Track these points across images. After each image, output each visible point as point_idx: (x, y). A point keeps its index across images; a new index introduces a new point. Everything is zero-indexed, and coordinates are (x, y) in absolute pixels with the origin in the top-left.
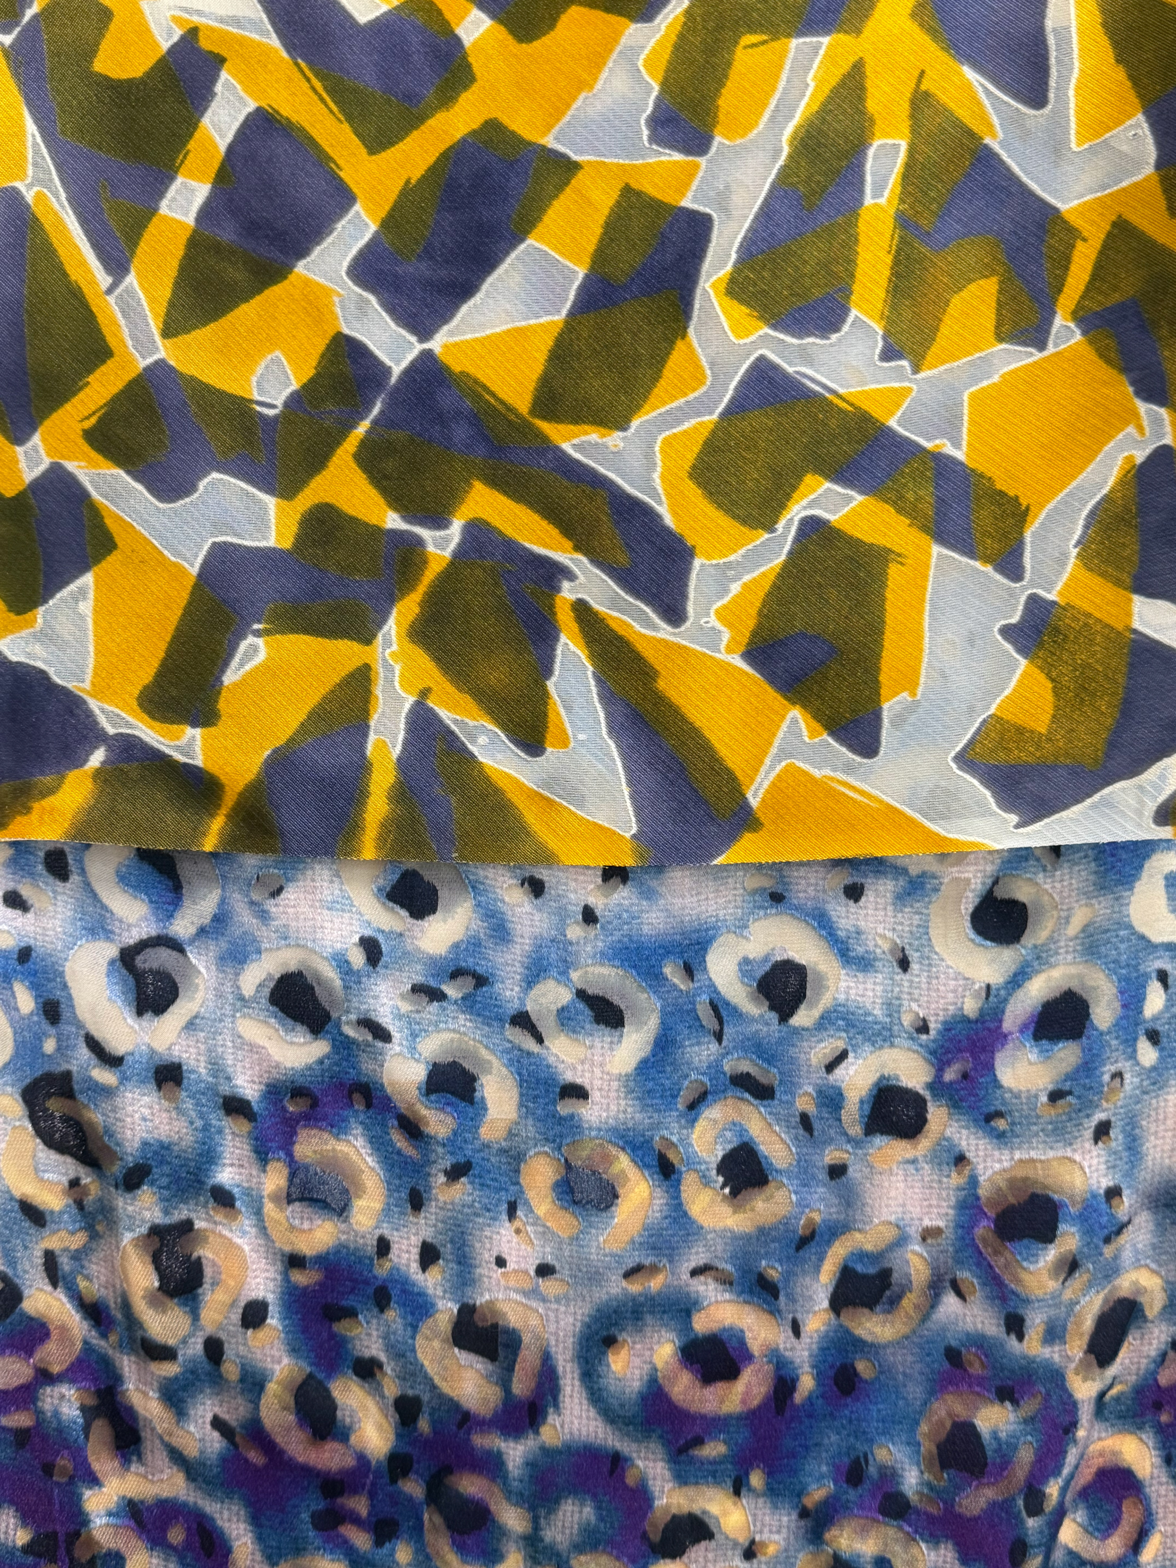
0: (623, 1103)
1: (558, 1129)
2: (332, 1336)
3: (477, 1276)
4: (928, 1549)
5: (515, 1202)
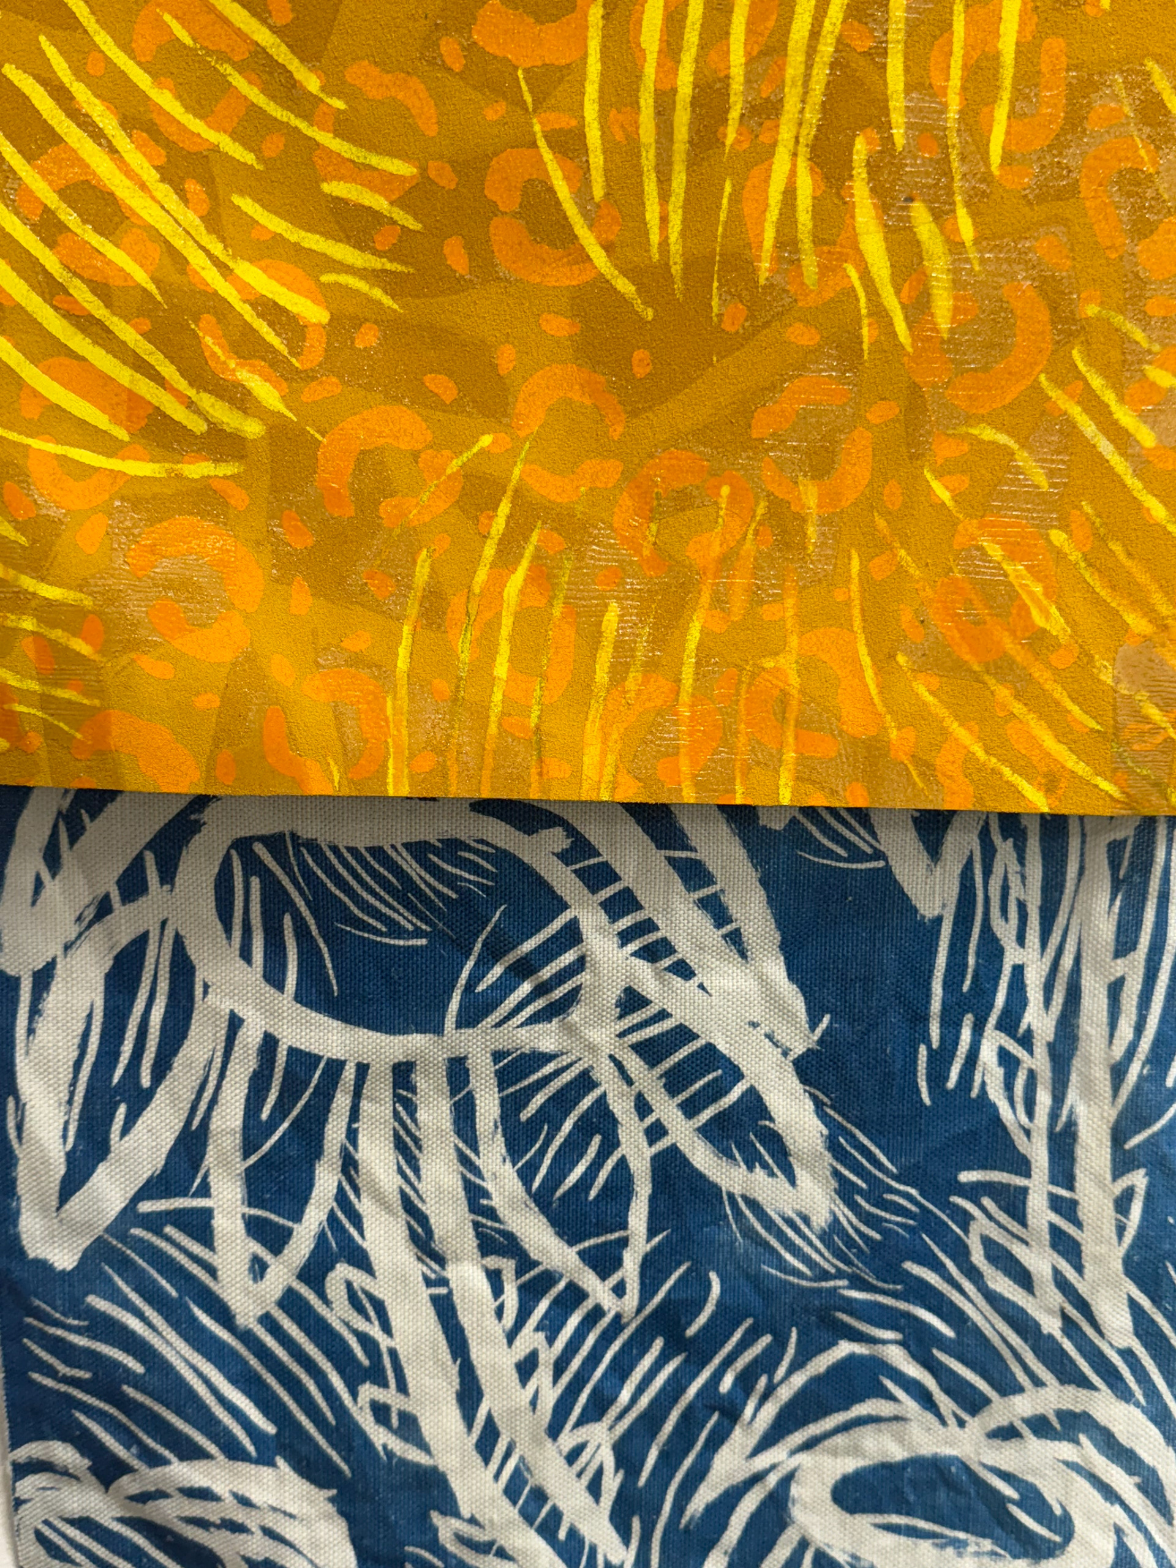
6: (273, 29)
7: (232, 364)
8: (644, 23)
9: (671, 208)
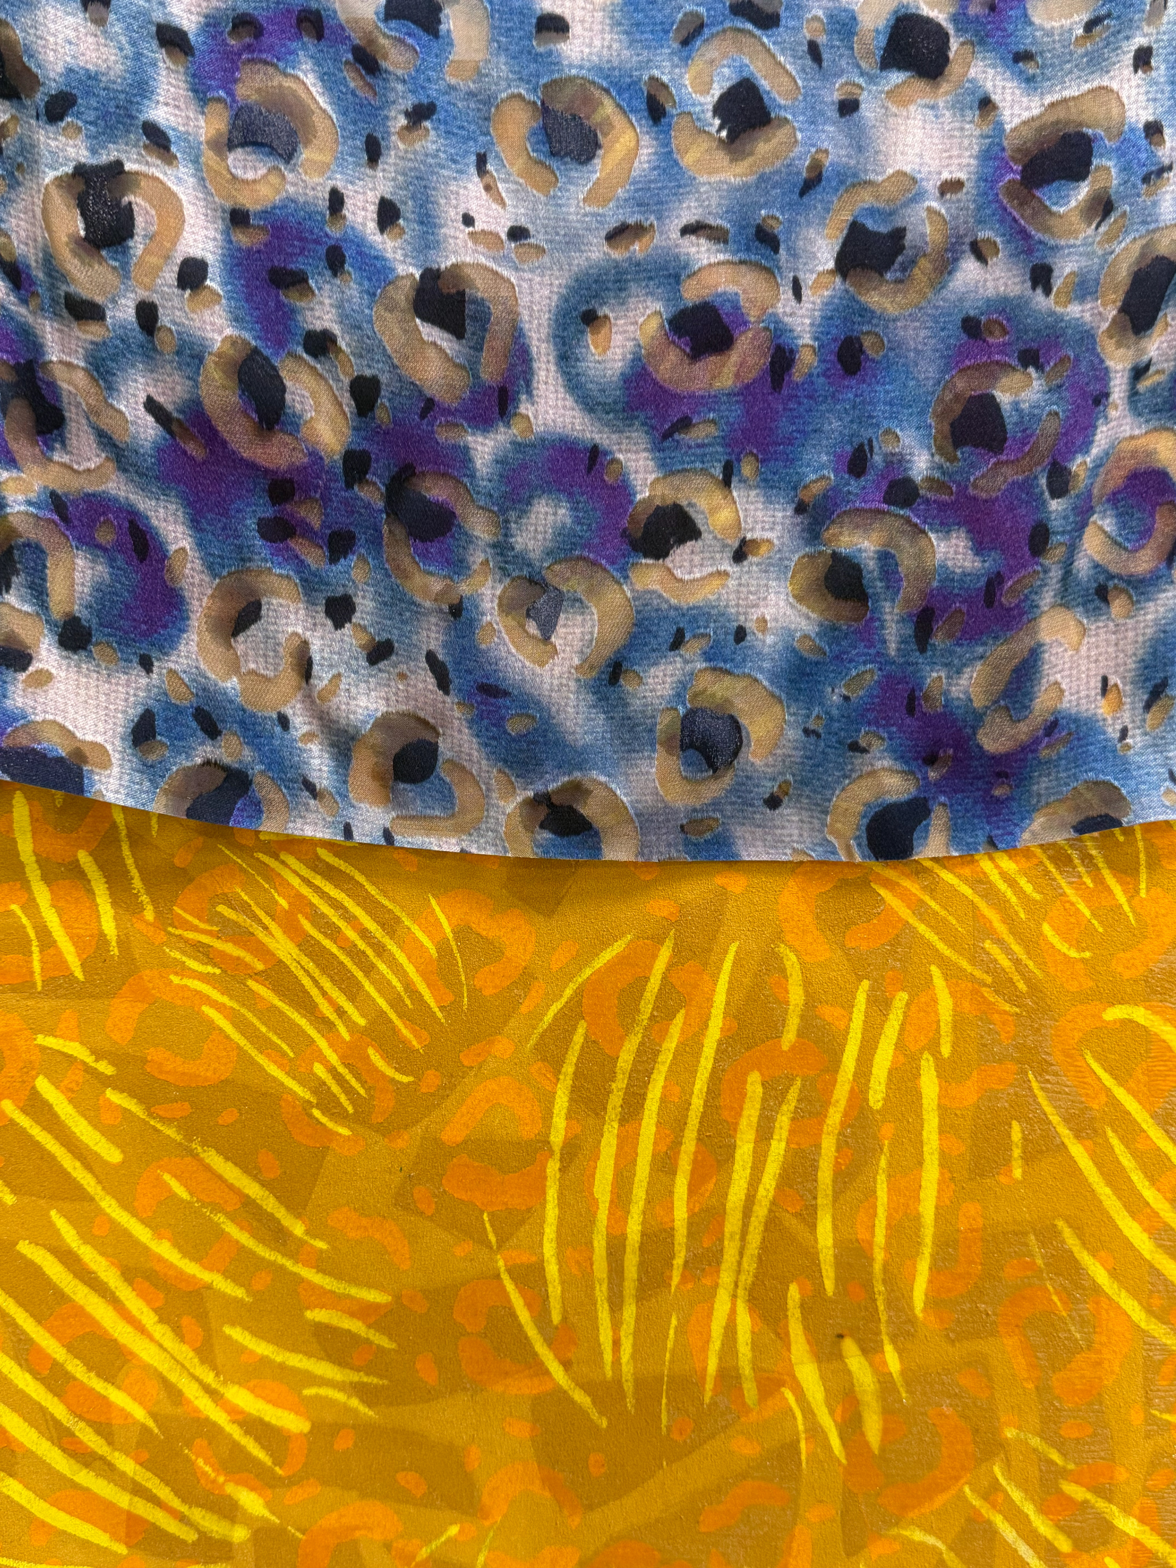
0: (608, 37)
1: (533, 66)
2: (280, 305)
3: (441, 238)
4: (938, 539)
5: (485, 155)
6: (263, 1184)
7: (221, 1479)
8: (597, 1176)
9: (622, 1334)
